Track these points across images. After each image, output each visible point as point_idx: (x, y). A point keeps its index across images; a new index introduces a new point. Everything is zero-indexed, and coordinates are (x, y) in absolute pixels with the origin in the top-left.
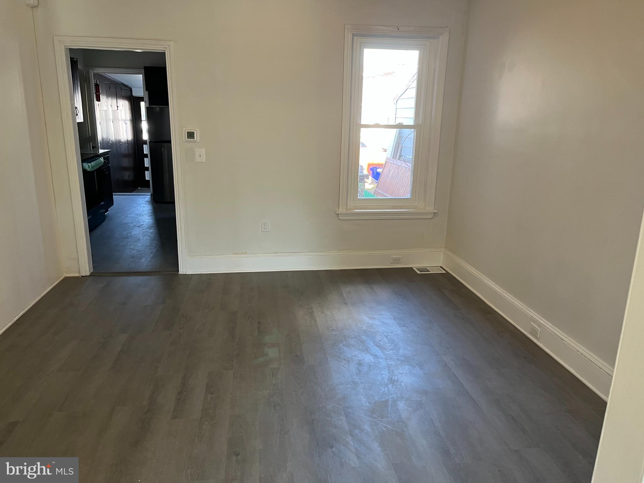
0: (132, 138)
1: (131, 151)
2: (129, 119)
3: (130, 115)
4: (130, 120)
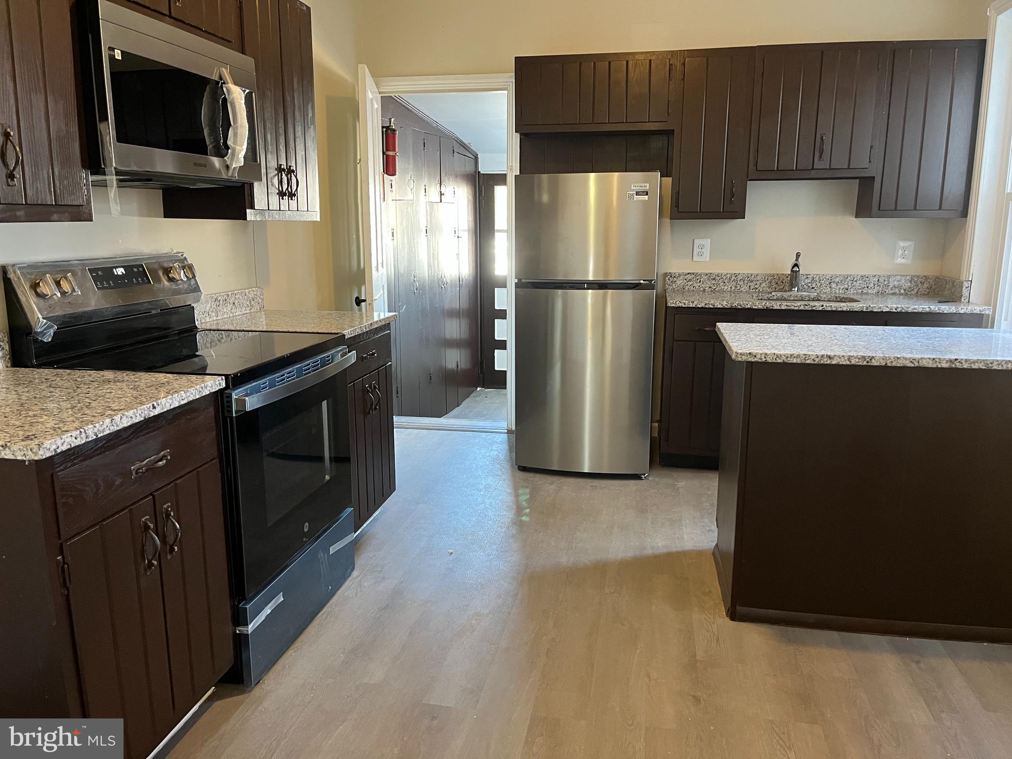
0: (471, 272)
1: (465, 304)
2: (466, 228)
3: (471, 218)
4: (469, 230)
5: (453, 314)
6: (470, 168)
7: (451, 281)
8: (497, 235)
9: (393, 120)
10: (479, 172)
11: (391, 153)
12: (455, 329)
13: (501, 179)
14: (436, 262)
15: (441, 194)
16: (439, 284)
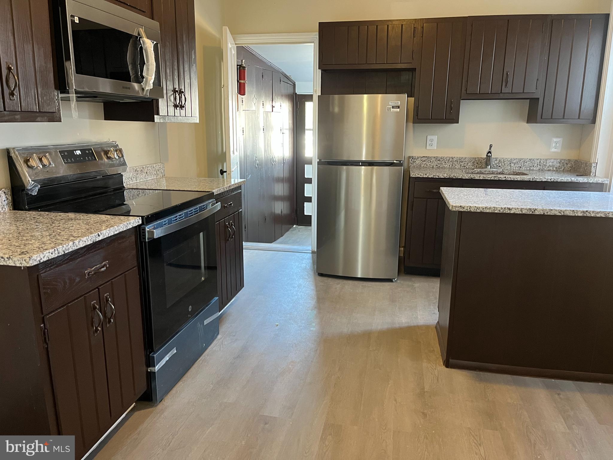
0: (291, 155)
1: (287, 174)
2: (288, 128)
3: (291, 122)
4: (289, 129)
5: (279, 180)
6: (290, 91)
7: (278, 160)
8: (306, 132)
9: (243, 61)
10: (296, 93)
11: (242, 81)
12: (281, 189)
13: (309, 98)
14: (269, 148)
15: (273, 107)
16: (270, 162)
